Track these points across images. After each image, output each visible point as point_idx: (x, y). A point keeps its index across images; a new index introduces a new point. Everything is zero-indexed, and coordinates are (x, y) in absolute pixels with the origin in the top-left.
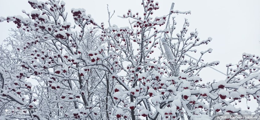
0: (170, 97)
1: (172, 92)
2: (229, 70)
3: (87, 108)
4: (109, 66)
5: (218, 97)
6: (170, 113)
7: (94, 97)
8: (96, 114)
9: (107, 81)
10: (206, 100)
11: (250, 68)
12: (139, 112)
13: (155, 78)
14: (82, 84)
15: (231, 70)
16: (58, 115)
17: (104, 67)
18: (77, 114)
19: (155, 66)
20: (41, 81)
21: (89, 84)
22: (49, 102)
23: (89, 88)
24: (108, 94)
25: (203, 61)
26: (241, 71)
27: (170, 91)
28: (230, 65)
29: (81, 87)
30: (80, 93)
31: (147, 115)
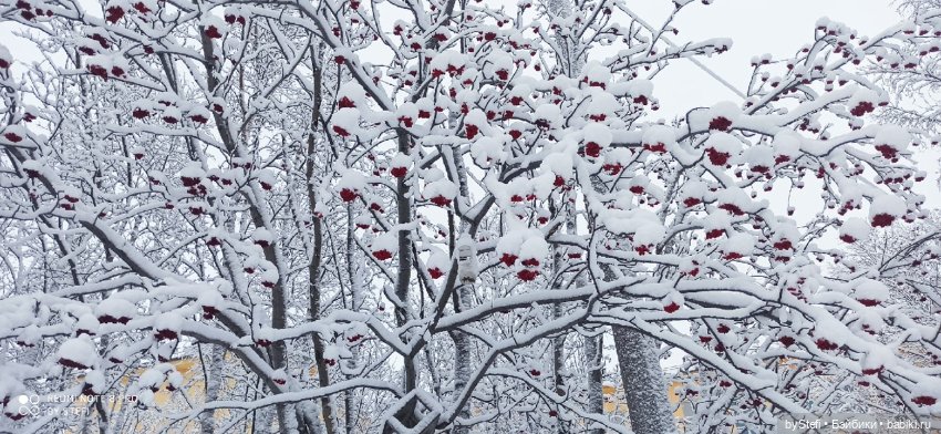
0: (538, 150)
1: (548, 126)
2: (759, 77)
3: (236, 165)
4: (325, 14)
5: (702, 158)
6: (530, 194)
7: (267, 135)
8: (266, 187)
9: (317, 74)
10: (659, 177)
11: (830, 75)
12: (421, 189)
13: (497, 77)
14: (215, 74)
15: (764, 80)
16: (130, 184)
17: (305, 15)
18: (197, 181)
19: (499, 35)
20: (52, 49)
21: (246, 83)
22: (90, 134)
23: (246, 98)
24: (316, 124)
25: (676, 32)
26: (799, 83)
27: (542, 124)
28: (766, 62)
29: (213, 83)
30: (208, 107)
31: (450, 201)
